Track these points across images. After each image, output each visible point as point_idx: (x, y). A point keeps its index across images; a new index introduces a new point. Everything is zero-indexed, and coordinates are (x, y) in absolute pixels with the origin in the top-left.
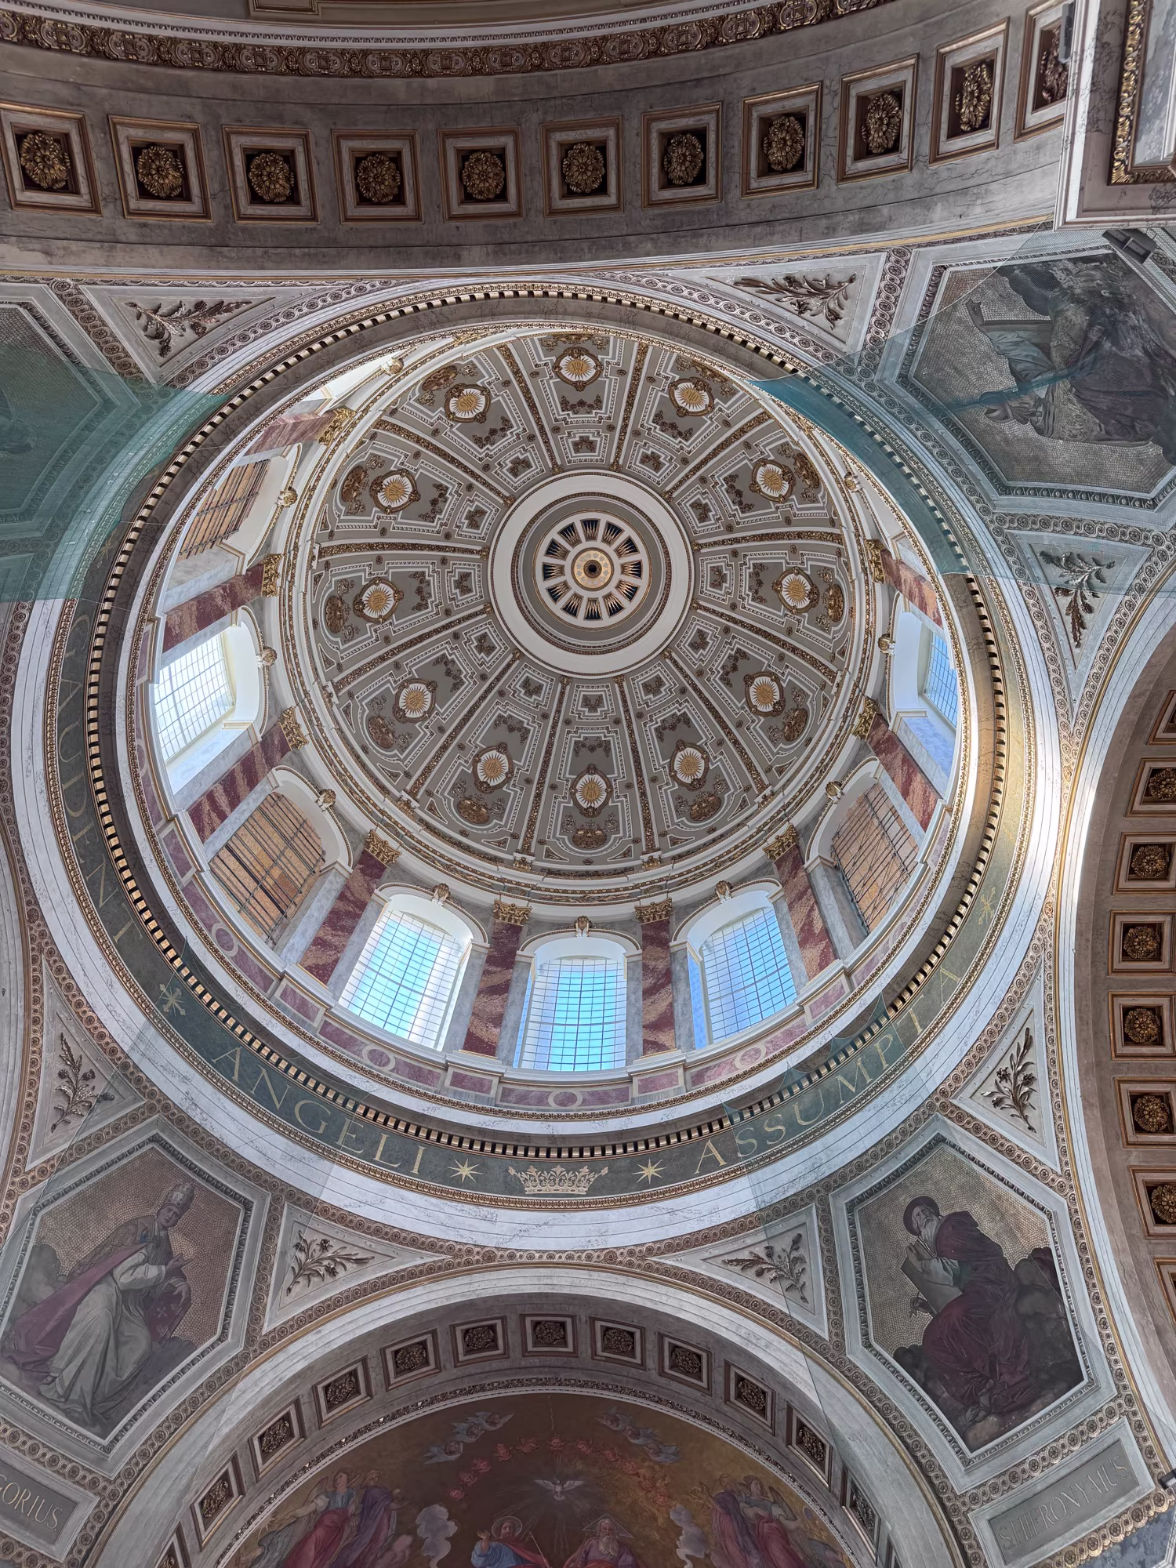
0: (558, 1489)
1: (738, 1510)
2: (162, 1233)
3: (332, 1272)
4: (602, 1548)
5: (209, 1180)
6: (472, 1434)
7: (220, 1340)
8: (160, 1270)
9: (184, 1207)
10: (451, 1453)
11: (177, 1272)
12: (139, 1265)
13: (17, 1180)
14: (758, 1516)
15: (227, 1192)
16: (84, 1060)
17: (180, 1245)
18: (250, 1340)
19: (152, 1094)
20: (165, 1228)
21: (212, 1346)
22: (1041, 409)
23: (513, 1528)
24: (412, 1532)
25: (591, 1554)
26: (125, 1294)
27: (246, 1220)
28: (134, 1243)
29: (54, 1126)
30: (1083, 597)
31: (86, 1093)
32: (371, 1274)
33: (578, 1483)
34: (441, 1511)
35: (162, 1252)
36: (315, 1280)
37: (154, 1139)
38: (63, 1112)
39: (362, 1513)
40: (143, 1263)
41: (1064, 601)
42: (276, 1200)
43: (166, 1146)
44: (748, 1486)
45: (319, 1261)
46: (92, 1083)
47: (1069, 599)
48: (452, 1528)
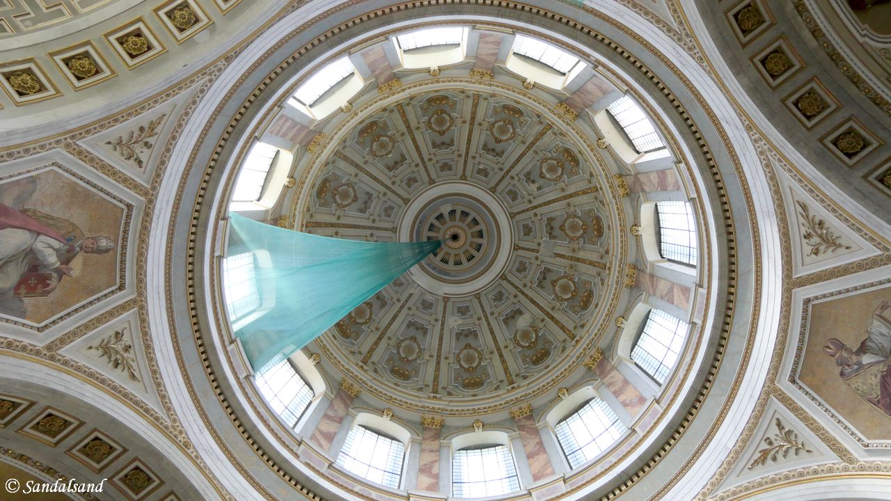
2: (78, 249)
3: (116, 365)
5: (123, 255)
7: (39, 329)
8: (56, 262)
9: (100, 251)
11: (61, 274)
12: (52, 247)
13: (69, 140)
15: (123, 270)
16: (156, 137)
17: (77, 265)
18: (49, 348)
19: (154, 188)
20: (81, 248)
21: (32, 327)
22: (855, 367)
26: (30, 252)
27: (113, 292)
28: (63, 236)
29: (109, 143)
30: (777, 452)
31: (138, 149)
32: (130, 387)
35: (66, 258)
36: (105, 357)
37: (129, 206)
38: (120, 142)
40: (54, 249)
41: (764, 446)
42: (134, 301)
43: (129, 216)
45: (117, 352)
46: (145, 150)
47: (768, 447)
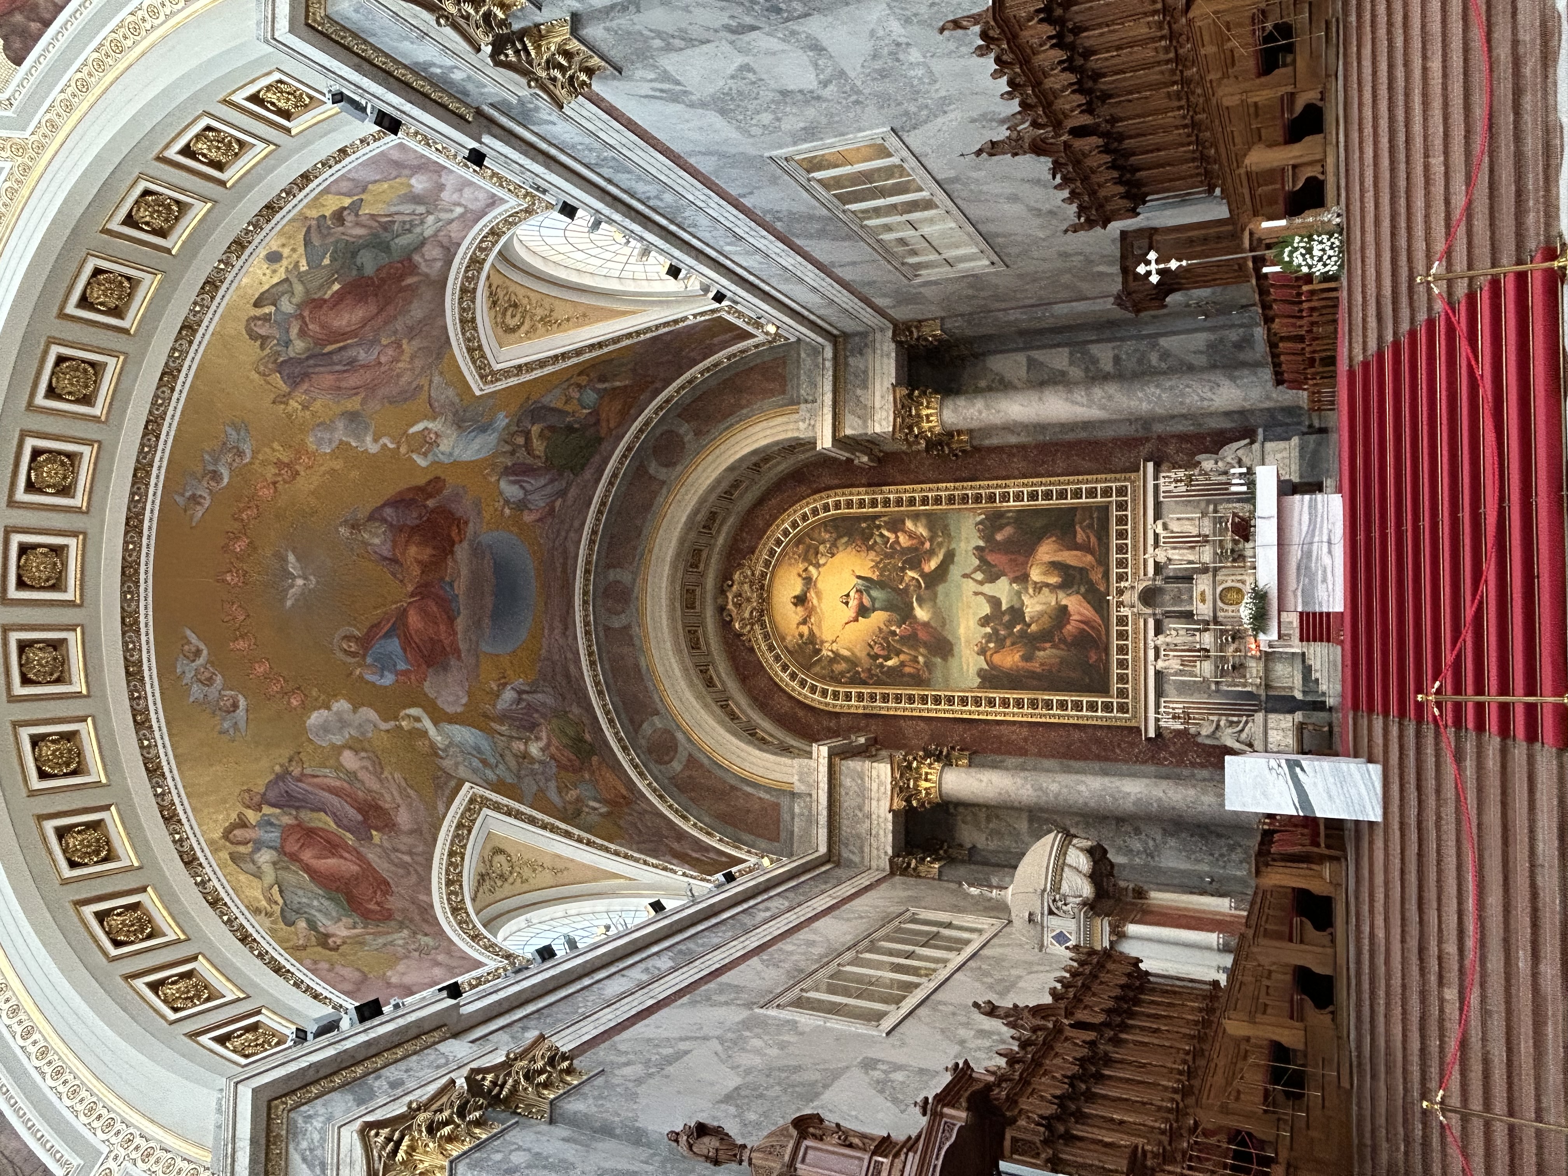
0: (300, 582)
1: (300, 362)
4: (377, 541)
6: (210, 679)
10: (235, 706)
14: (302, 333)
23: (347, 638)
24: (338, 750)
25: (386, 553)
33: (291, 558)
34: (316, 718)
39: (297, 808)
44: (264, 339)
48: (342, 705)
